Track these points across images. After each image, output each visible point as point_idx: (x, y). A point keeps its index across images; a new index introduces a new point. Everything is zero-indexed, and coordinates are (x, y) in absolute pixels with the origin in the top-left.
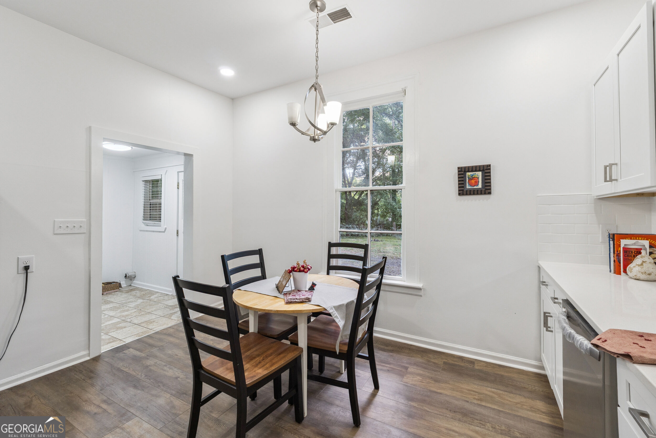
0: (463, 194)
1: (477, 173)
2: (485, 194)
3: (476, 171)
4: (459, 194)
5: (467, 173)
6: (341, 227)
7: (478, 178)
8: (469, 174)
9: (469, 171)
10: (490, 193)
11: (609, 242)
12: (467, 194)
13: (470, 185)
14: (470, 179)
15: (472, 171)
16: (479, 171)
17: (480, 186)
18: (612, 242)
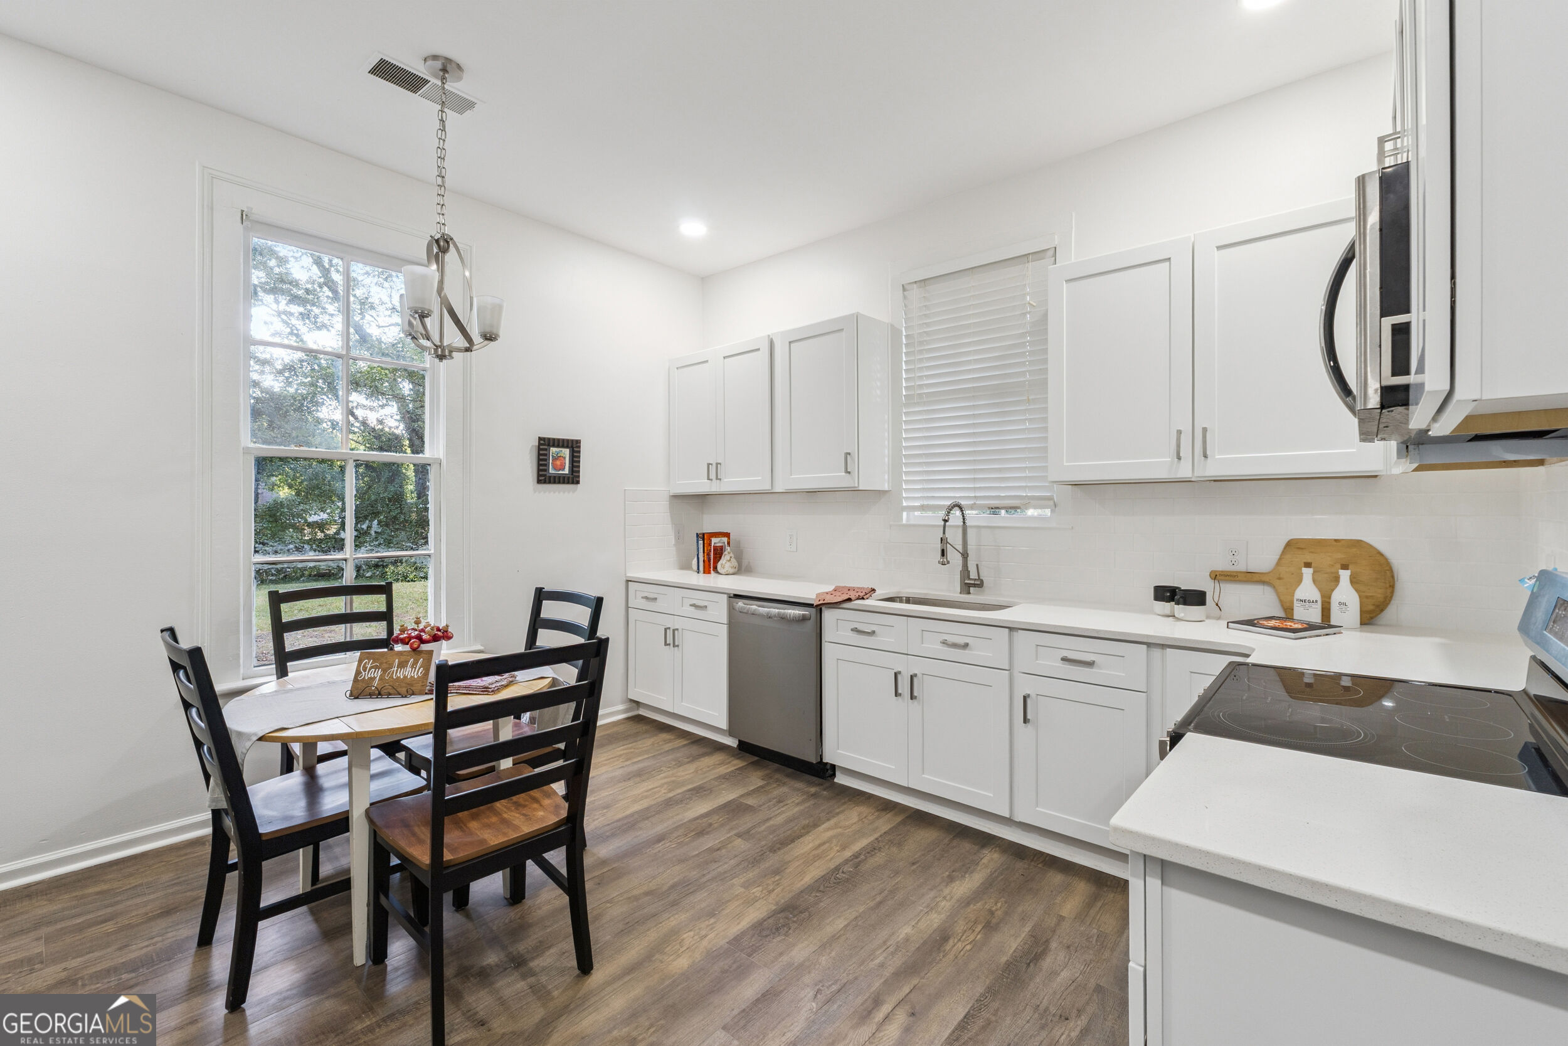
0: (545, 482)
1: (563, 450)
2: (573, 483)
3: (563, 446)
4: (539, 482)
5: (551, 448)
6: (256, 552)
7: (565, 458)
8: (553, 450)
9: (554, 446)
10: (578, 482)
11: (698, 542)
12: (550, 482)
13: (555, 468)
14: (555, 459)
15: (558, 446)
16: (567, 447)
17: (566, 471)
18: (701, 542)
